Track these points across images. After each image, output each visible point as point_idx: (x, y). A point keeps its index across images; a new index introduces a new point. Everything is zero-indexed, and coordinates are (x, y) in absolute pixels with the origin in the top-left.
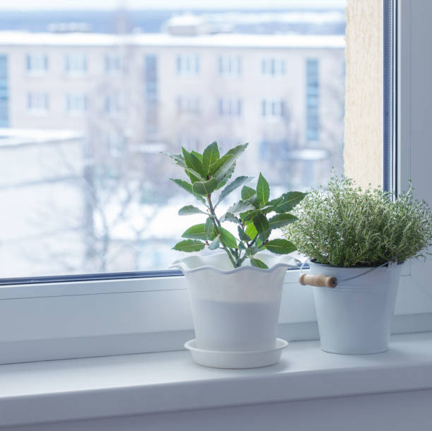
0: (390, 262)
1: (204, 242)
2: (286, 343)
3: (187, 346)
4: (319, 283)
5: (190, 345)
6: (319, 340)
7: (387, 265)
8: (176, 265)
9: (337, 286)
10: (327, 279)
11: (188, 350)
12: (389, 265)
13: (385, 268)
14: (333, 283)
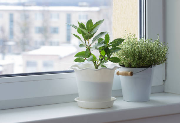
0: (153, 66)
1: (85, 59)
2: (115, 98)
3: (76, 99)
4: (125, 74)
5: (77, 99)
6: (122, 96)
7: (151, 67)
8: (72, 68)
9: (133, 75)
10: (129, 73)
11: (76, 101)
12: (152, 67)
13: (151, 68)
14: (132, 74)
